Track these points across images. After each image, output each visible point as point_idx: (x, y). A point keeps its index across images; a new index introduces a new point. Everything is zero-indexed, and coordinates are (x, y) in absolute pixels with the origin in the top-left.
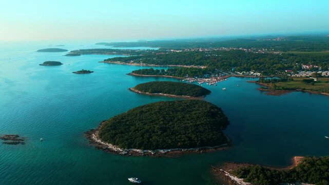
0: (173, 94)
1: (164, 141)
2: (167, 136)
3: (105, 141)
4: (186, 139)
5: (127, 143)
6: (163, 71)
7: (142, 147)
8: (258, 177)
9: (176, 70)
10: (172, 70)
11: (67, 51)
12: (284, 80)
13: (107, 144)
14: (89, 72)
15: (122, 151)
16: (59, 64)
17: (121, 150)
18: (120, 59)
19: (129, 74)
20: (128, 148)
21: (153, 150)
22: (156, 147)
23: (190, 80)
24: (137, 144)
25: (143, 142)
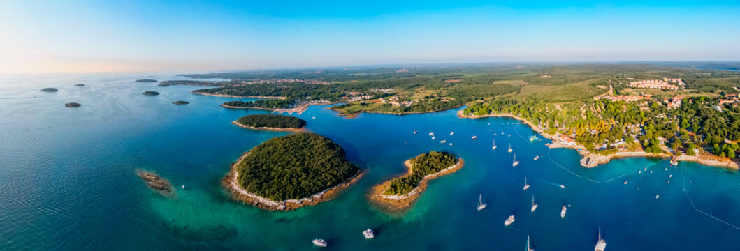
0: (277, 127)
1: (314, 184)
2: (313, 178)
3: (252, 191)
4: (332, 176)
5: (280, 194)
6: (251, 103)
7: (298, 197)
8: (404, 187)
9: (263, 102)
10: (260, 102)
11: (156, 81)
12: (348, 105)
13: (256, 196)
14: (186, 103)
15: (279, 205)
16: (156, 94)
17: (276, 204)
18: (206, 91)
19: (221, 106)
20: (283, 200)
21: (308, 197)
22: (310, 193)
23: (281, 111)
24: (291, 194)
25: (296, 190)
